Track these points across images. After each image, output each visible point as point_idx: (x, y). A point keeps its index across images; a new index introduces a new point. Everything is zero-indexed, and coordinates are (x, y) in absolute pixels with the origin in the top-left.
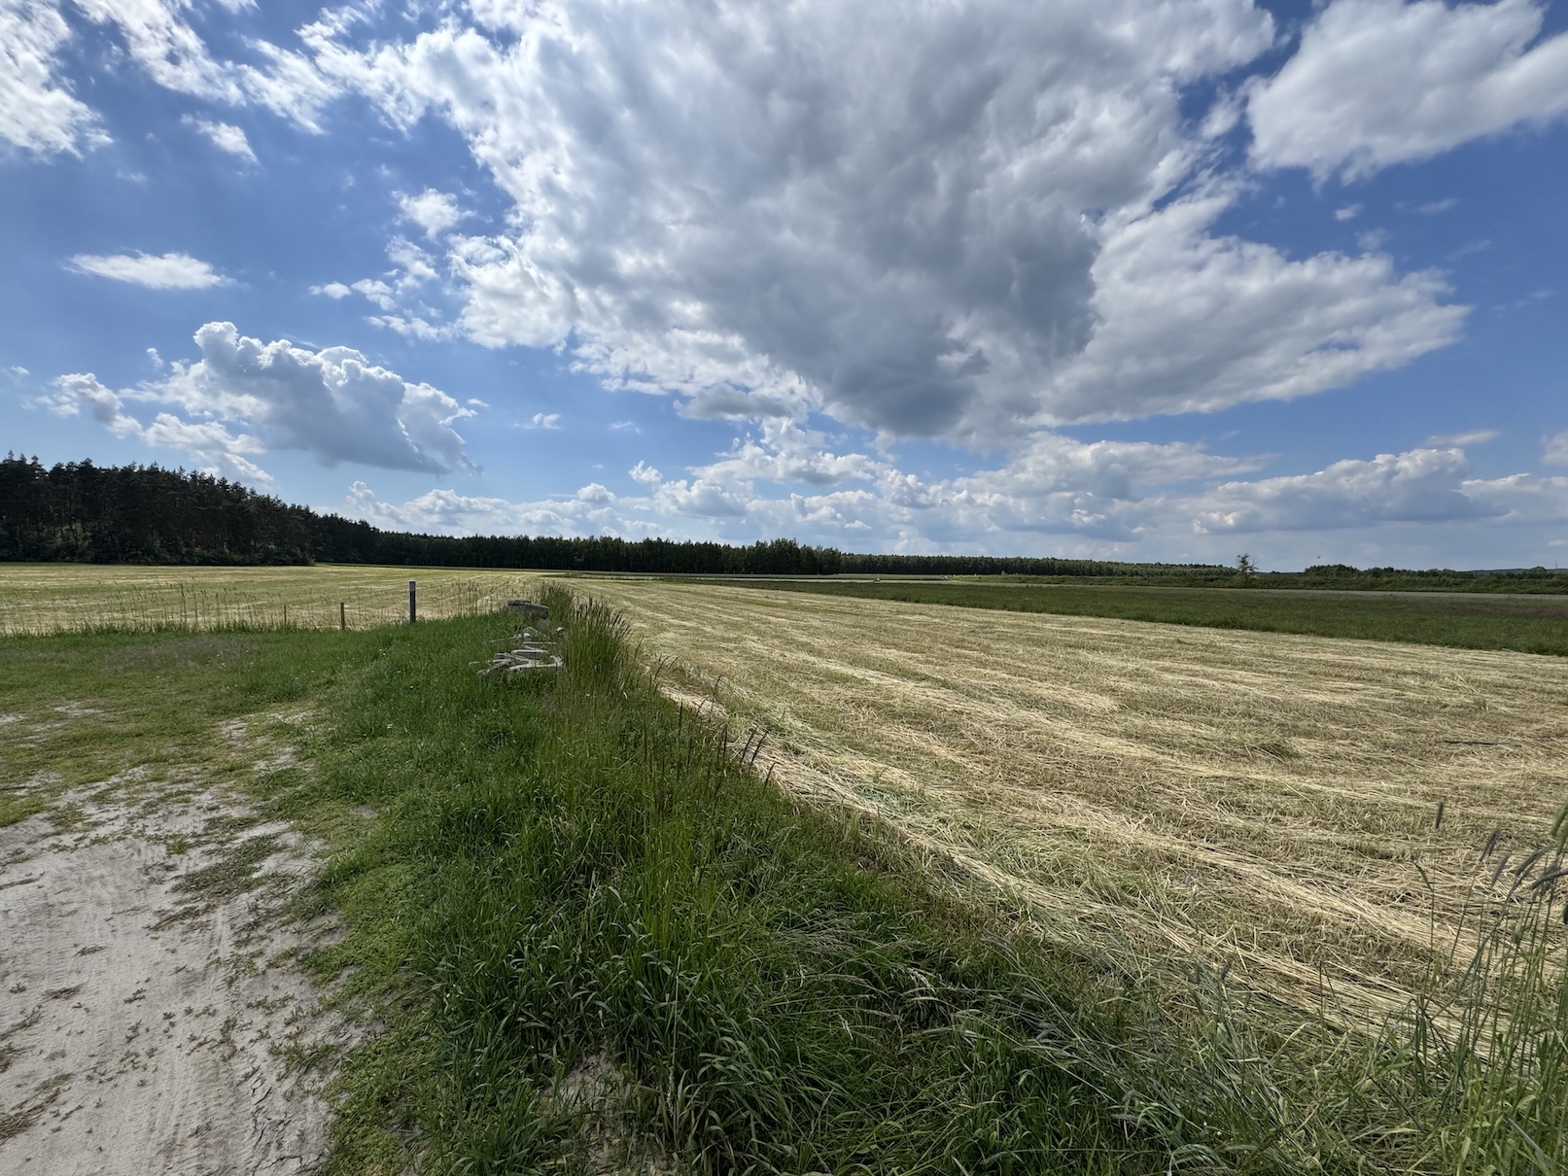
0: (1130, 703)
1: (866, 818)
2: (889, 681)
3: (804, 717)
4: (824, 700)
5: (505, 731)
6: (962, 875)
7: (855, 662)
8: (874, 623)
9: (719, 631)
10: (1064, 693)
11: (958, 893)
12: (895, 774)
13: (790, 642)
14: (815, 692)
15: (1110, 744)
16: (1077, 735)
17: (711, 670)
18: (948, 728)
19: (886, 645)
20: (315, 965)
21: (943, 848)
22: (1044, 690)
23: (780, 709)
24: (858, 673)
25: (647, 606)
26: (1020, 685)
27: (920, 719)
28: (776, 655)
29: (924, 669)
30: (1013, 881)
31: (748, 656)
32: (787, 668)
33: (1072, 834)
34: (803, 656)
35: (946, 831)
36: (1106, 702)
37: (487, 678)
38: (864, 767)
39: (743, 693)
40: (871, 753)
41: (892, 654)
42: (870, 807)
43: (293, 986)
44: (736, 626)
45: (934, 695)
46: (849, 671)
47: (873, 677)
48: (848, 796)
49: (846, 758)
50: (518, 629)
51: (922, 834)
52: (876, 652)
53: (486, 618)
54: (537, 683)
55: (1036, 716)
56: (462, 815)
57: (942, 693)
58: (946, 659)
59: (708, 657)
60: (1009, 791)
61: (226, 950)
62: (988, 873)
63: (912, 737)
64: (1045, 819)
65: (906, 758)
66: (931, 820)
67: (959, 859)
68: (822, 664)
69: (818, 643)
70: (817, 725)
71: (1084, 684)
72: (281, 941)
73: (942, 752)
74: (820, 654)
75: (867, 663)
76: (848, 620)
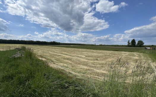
1: (62, 69)
2: (65, 56)
3: (56, 60)
8: (64, 50)
9: (46, 51)
11: (71, 75)
12: (65, 65)
14: (57, 57)
15: (85, 60)
16: (82, 59)
17: (45, 55)
21: (69, 71)
22: (79, 56)
23: (53, 59)
24: (62, 55)
28: (53, 53)
29: (68, 54)
30: (76, 73)
31: (50, 54)
36: (84, 56)
37: (11, 58)
39: (49, 58)
40: (63, 63)
45: (69, 57)
48: (60, 67)
49: (60, 64)
50: (17, 52)
52: (64, 53)
53: (12, 50)
60: (76, 65)
62: (73, 73)
63: (67, 61)
64: (79, 67)
73: (70, 62)
74: (58, 53)
76: (61, 50)
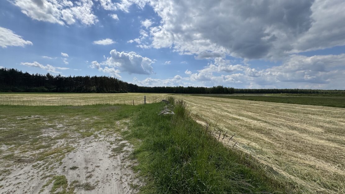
0: (329, 131)
1: (246, 154)
2: (249, 120)
3: (228, 128)
4: (233, 124)
5: (164, 126)
6: (276, 173)
7: (240, 115)
8: (244, 106)
9: (206, 107)
10: (304, 126)
11: (275, 178)
12: (253, 144)
13: (222, 110)
14: (230, 122)
15: (323, 142)
16: (310, 139)
17: (204, 116)
18: (268, 133)
19: (248, 111)
20: (134, 169)
21: (270, 165)
22: (298, 125)
23: (221, 126)
24: (241, 118)
25: (189, 101)
26: (290, 123)
27: (259, 130)
28: (219, 112)
29: (259, 118)
30: (292, 177)
31: (213, 113)
32: (222, 116)
33: (311, 166)
34: (226, 113)
35: (270, 161)
36: (320, 130)
37: (160, 115)
38: (245, 141)
39: (213, 121)
40: (246, 138)
41: (250, 114)
42: (248, 152)
43: (130, 172)
44: (209, 106)
45: (263, 125)
46: (238, 117)
47: (245, 119)
48: (239, 147)
49: (239, 139)
50: (164, 106)
51: (262, 160)
52: (245, 113)
53: (158, 103)
54: (169, 117)
55: (295, 132)
56: (158, 143)
57: (265, 124)
58: (265, 115)
59: (203, 113)
60: (288, 152)
61: (120, 163)
62: (284, 173)
63: (258, 135)
64: (301, 161)
65: (256, 140)
66: (265, 157)
67: (274, 168)
68: (231, 115)
69: (230, 110)
70: (231, 130)
71: (311, 124)
72: (128, 163)
73: (266, 139)
74: (230, 113)
75: (243, 116)
76: (237, 105)
